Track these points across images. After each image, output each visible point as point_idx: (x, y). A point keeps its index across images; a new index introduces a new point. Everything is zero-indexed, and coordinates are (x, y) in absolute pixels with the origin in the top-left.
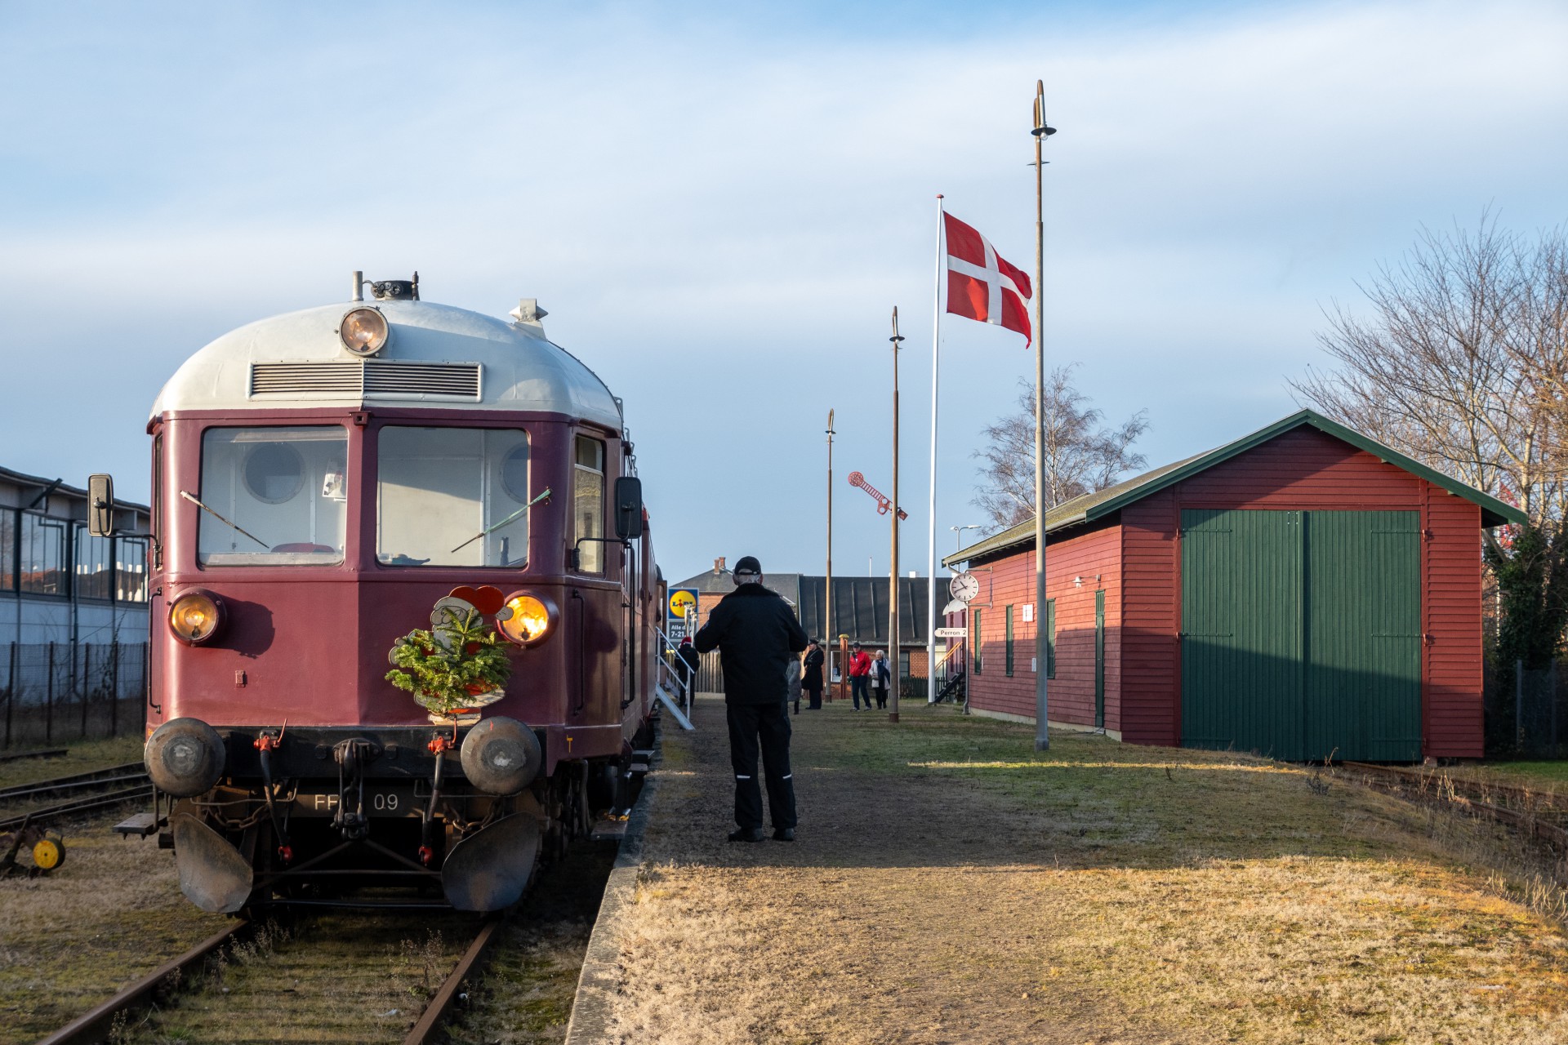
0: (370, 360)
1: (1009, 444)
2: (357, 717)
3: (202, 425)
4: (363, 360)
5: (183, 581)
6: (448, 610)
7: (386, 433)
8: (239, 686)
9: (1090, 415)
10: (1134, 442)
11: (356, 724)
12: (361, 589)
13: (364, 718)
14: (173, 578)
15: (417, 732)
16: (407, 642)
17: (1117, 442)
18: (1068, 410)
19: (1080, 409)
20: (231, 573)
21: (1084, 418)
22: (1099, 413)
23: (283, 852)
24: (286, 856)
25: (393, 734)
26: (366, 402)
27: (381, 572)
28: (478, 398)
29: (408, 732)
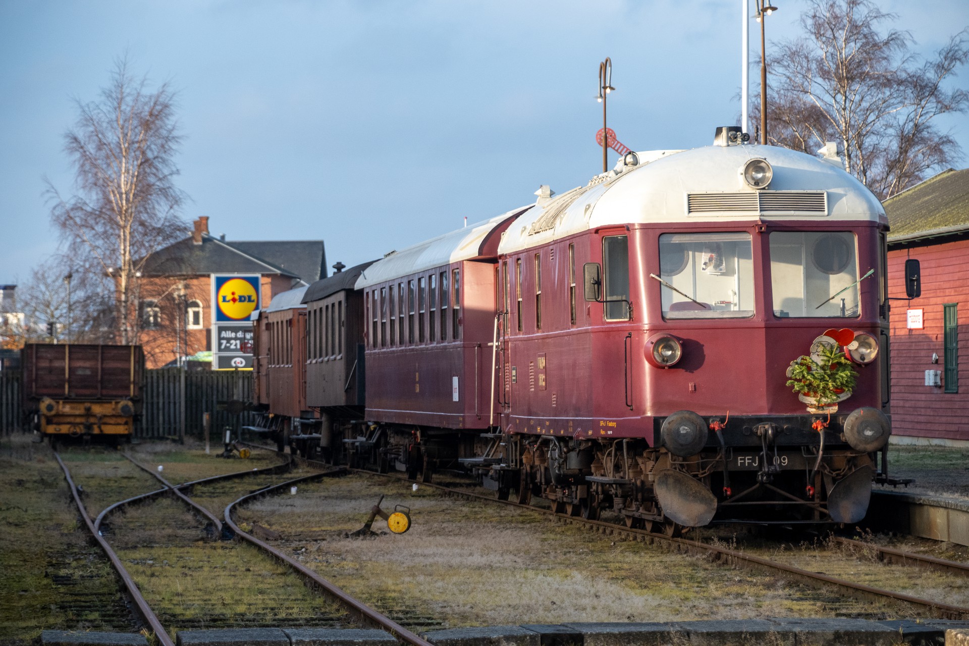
0: (762, 191)
1: (784, 79)
2: (767, 410)
3: (659, 232)
4: (758, 191)
5: (654, 329)
6: (821, 344)
7: (773, 236)
8: (692, 392)
9: (893, 39)
10: (954, 74)
11: (766, 413)
12: (766, 333)
13: (771, 410)
14: (646, 327)
15: (802, 418)
16: (797, 363)
17: (931, 75)
18: (866, 30)
19: (881, 30)
20: (685, 324)
21: (886, 43)
22: (908, 36)
23: (726, 491)
24: (728, 493)
25: (788, 420)
26: (762, 217)
27: (778, 322)
28: (826, 213)
29: (797, 418)
